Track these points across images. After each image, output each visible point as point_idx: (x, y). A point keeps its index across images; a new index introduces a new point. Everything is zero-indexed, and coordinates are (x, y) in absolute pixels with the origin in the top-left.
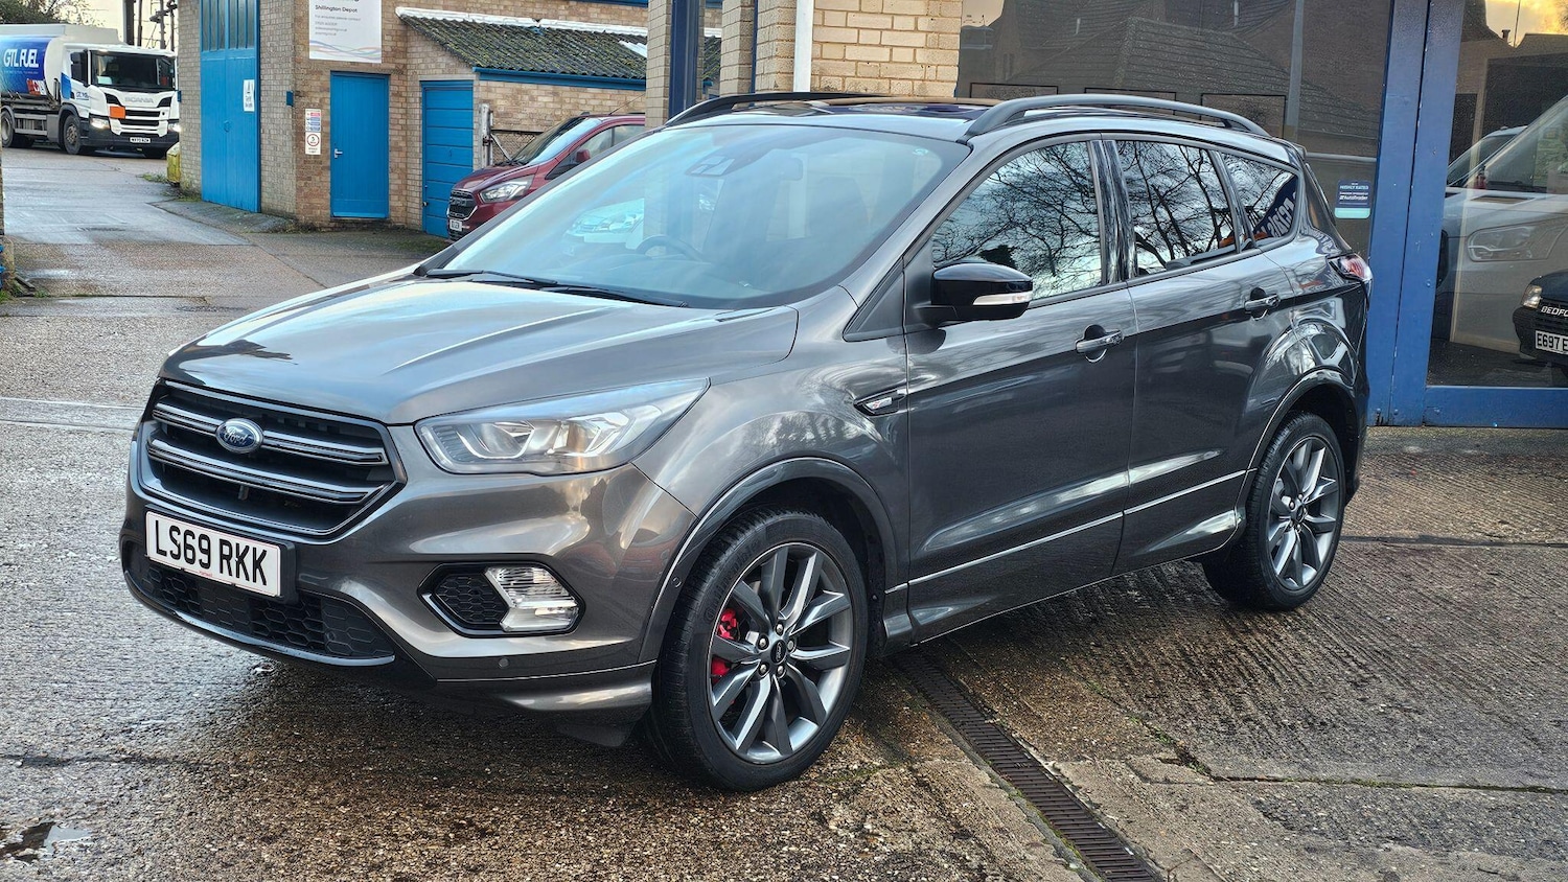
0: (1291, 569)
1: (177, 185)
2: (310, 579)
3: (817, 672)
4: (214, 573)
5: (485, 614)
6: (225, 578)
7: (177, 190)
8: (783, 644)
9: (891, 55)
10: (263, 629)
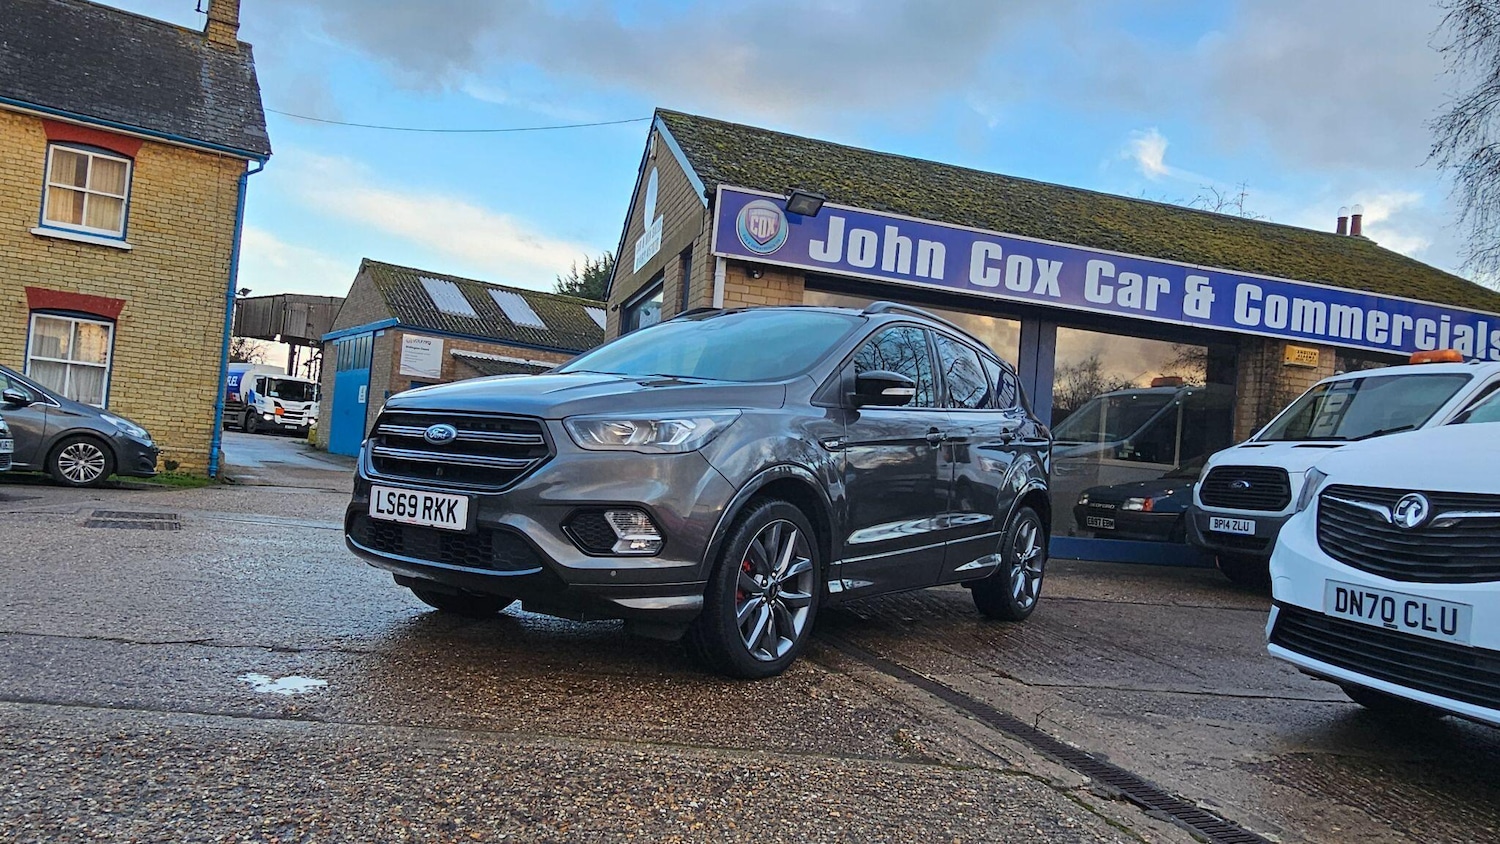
0: (1021, 596)
1: (313, 445)
2: (485, 517)
3: (792, 607)
4: (419, 520)
5: (600, 541)
6: (427, 522)
7: (313, 447)
8: (776, 586)
10: (448, 556)
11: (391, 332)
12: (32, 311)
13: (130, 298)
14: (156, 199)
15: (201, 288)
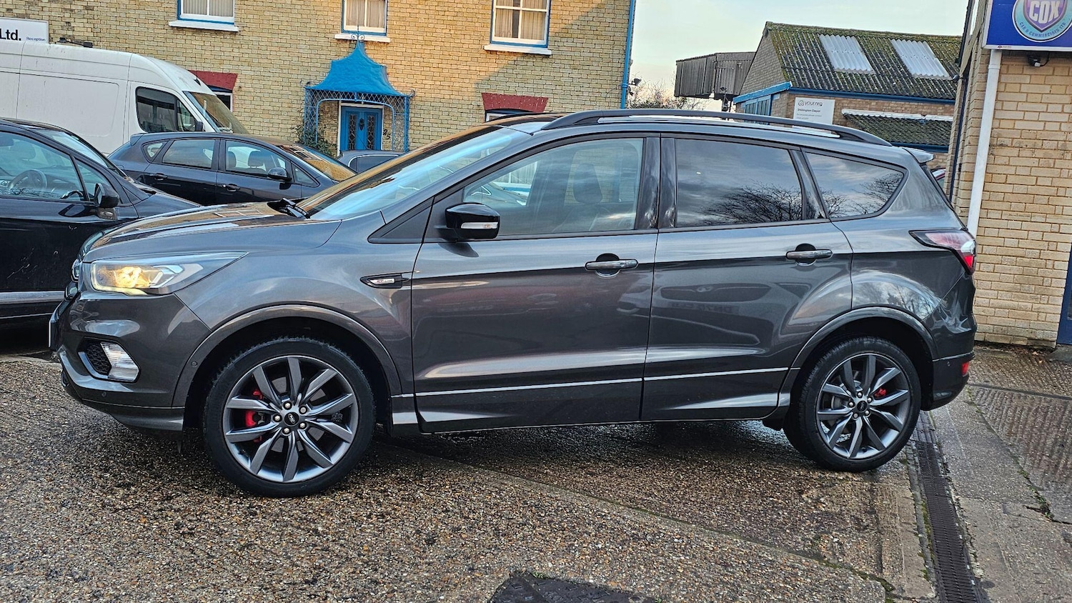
5: (101, 366)
9: (1044, 126)
11: (785, 95)
12: (487, 112)
13: (551, 96)
14: (569, 8)
15: (601, 82)
